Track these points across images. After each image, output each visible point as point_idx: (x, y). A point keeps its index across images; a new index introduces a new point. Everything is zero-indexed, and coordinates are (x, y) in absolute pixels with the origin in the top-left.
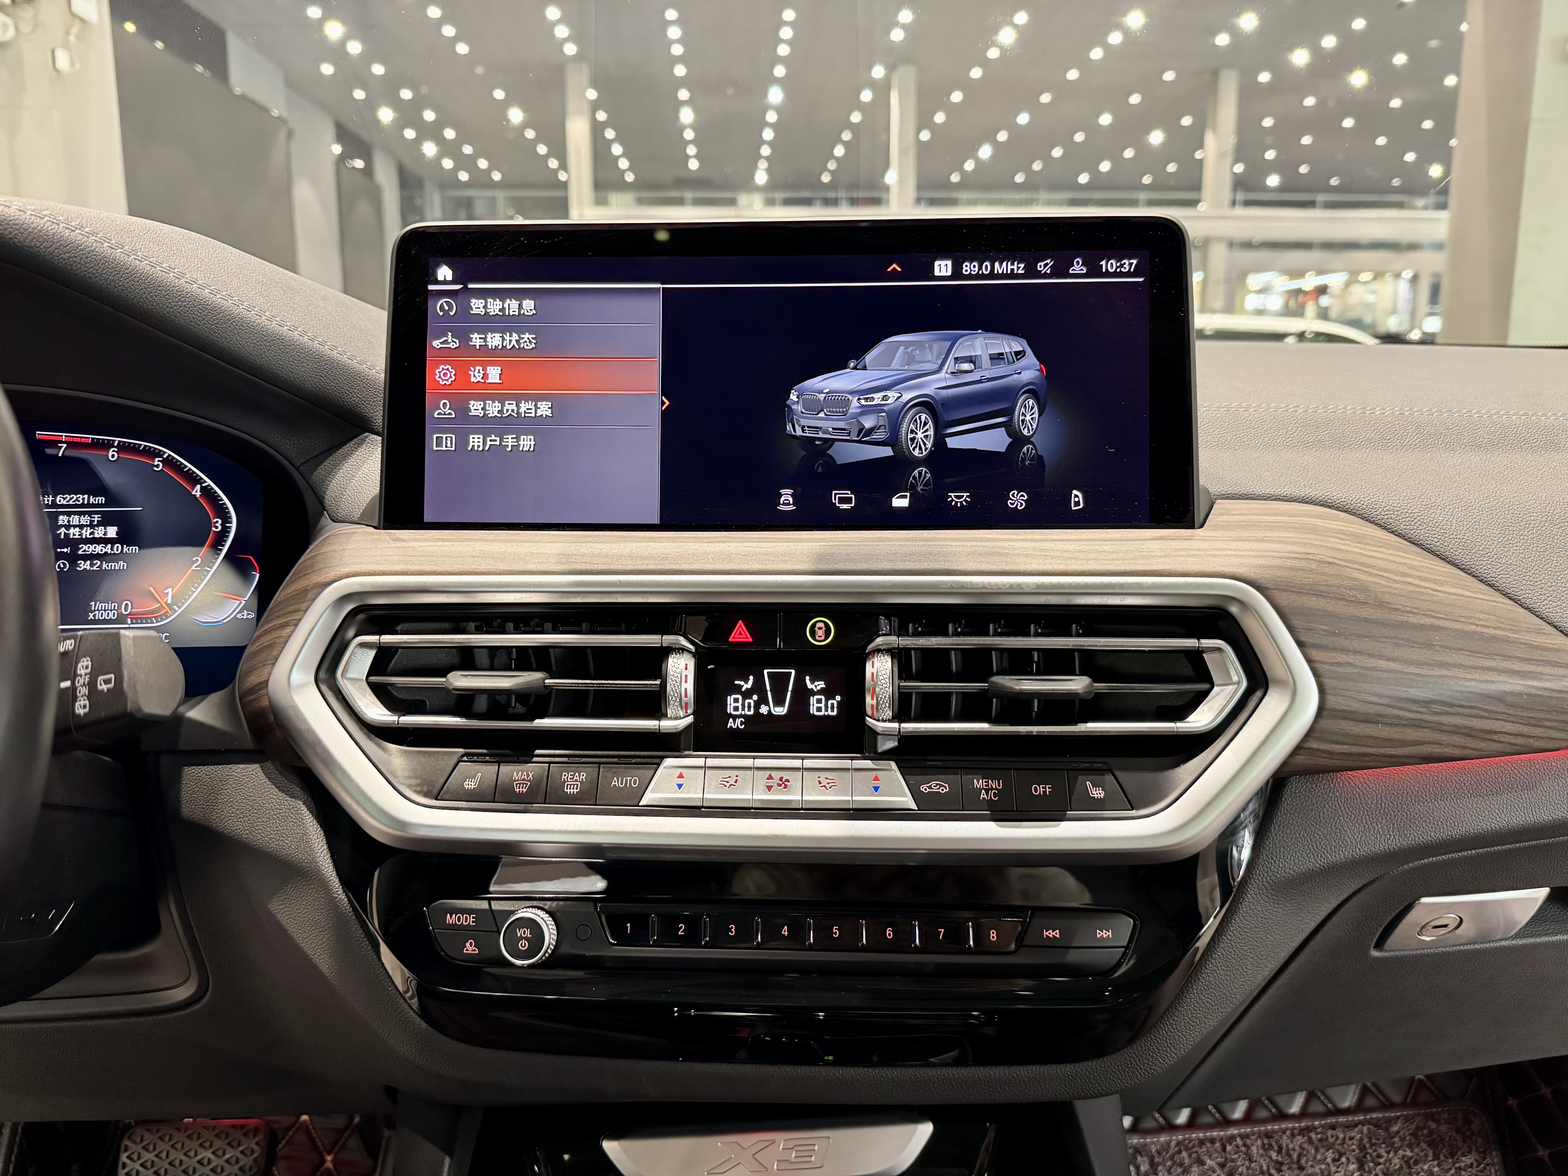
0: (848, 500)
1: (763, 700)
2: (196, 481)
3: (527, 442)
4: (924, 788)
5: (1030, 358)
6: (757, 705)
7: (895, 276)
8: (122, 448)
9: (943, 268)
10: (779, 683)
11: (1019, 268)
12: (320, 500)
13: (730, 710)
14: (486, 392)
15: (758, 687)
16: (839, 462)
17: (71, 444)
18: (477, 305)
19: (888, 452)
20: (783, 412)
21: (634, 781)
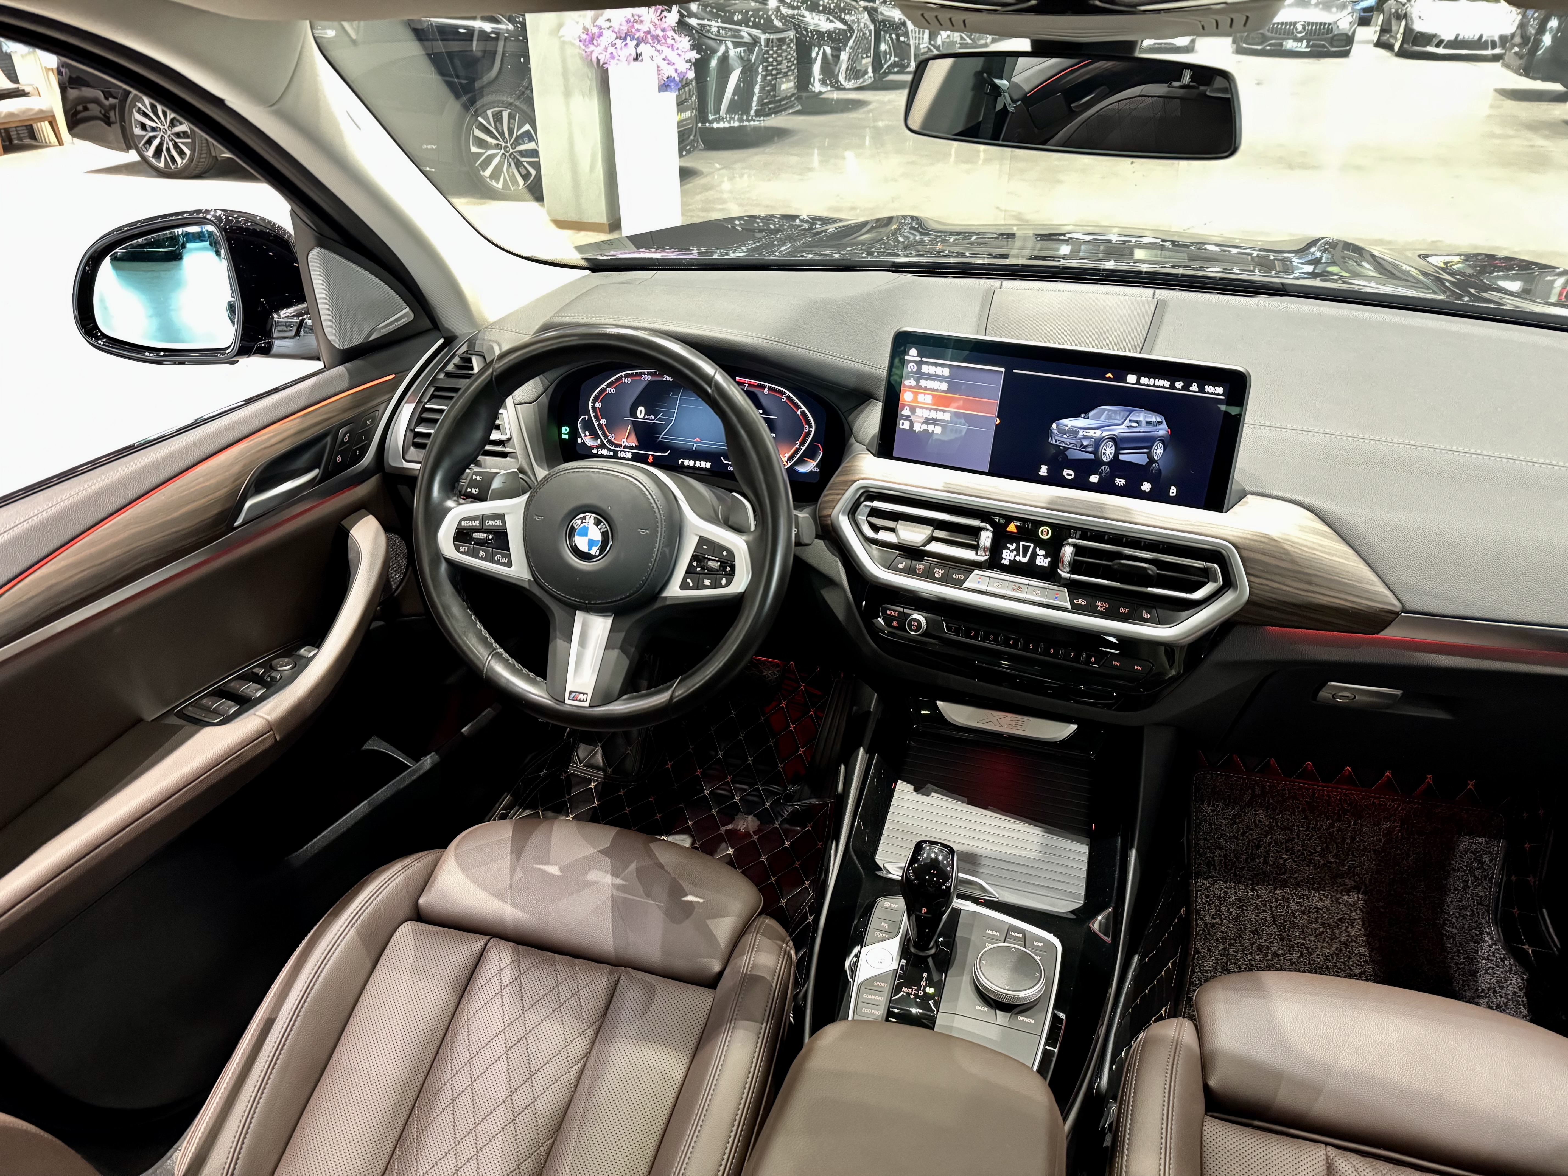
0: (1071, 475)
1: (1018, 554)
2: (800, 407)
3: (938, 430)
4: (1076, 601)
5: (1164, 425)
6: (1016, 556)
7: (1109, 379)
8: (770, 389)
9: (1132, 379)
10: (1026, 549)
11: (1167, 384)
12: (851, 430)
13: (1004, 556)
14: (924, 406)
15: (1017, 549)
16: (1070, 457)
17: (751, 384)
18: (925, 369)
19: (1092, 457)
20: (1048, 432)
21: (961, 577)
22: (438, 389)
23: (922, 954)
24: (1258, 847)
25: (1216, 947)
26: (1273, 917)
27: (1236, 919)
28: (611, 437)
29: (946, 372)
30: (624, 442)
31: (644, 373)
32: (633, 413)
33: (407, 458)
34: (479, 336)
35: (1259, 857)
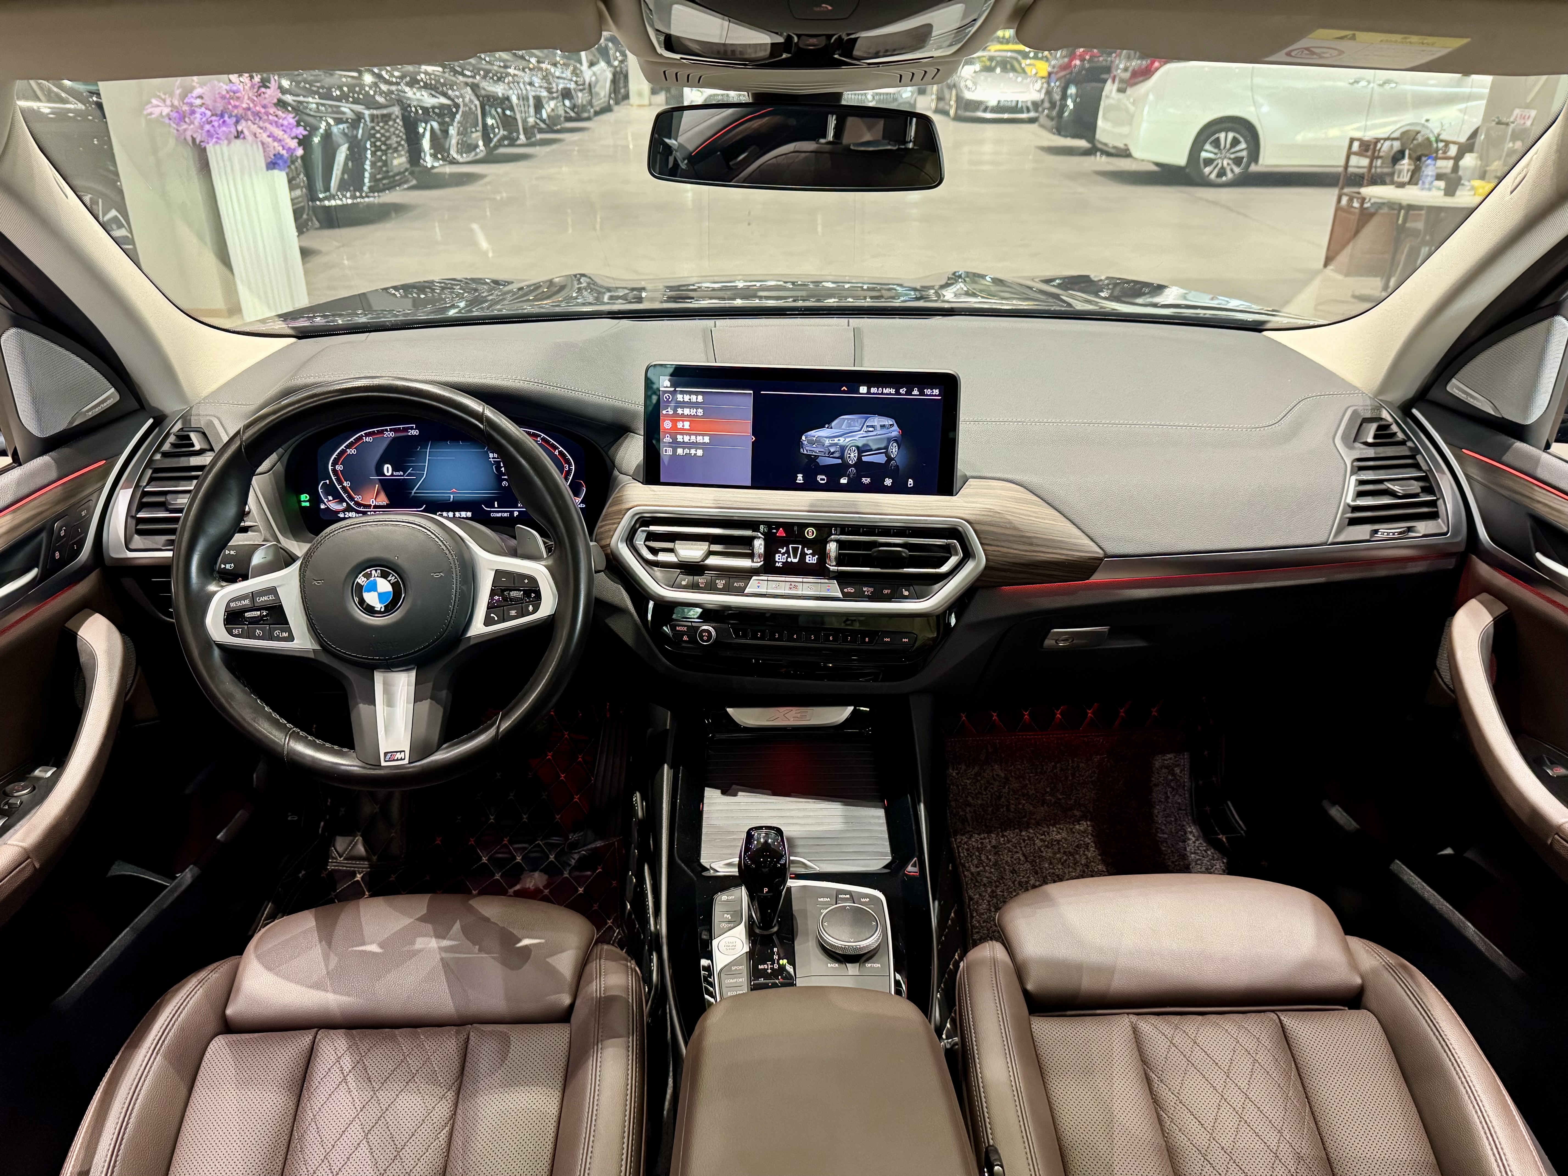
0: (824, 480)
1: (789, 556)
2: (555, 448)
3: (700, 453)
4: (845, 590)
5: (896, 427)
6: (787, 558)
7: (844, 392)
9: (863, 389)
10: (795, 550)
11: (893, 391)
12: (613, 463)
13: (777, 559)
14: (683, 432)
15: (787, 552)
16: (821, 464)
18: (680, 397)
19: (840, 461)
20: (799, 444)
21: (742, 584)
22: (156, 471)
23: (765, 933)
24: (1000, 798)
25: (986, 891)
26: (1024, 855)
27: (996, 864)
28: (357, 498)
29: (700, 398)
30: (373, 502)
31: (386, 430)
32: (381, 473)
33: (132, 547)
34: (194, 412)
35: (1003, 806)
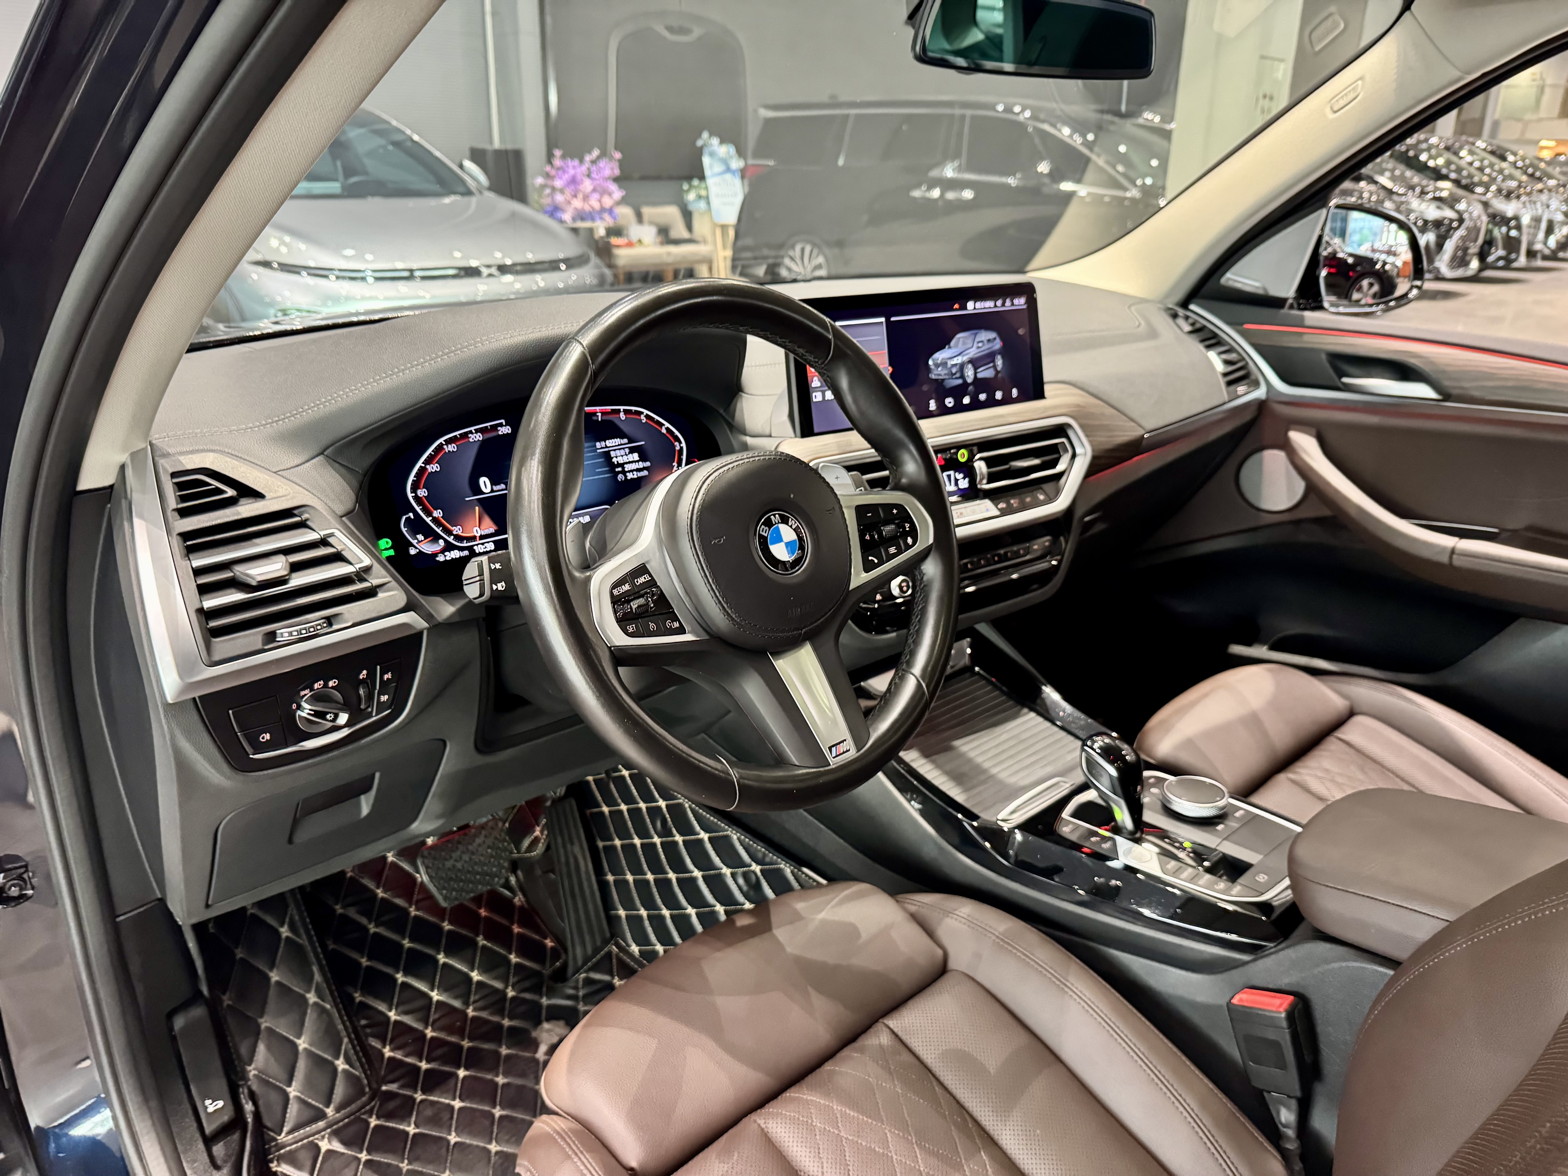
0: (951, 402)
2: (662, 425)
4: (999, 507)
5: (998, 341)
7: (956, 310)
8: (626, 412)
9: (970, 305)
11: (992, 304)
17: (603, 413)
19: (960, 381)
20: (928, 369)
28: (457, 530)
30: (477, 532)
31: (471, 432)
32: (477, 490)
